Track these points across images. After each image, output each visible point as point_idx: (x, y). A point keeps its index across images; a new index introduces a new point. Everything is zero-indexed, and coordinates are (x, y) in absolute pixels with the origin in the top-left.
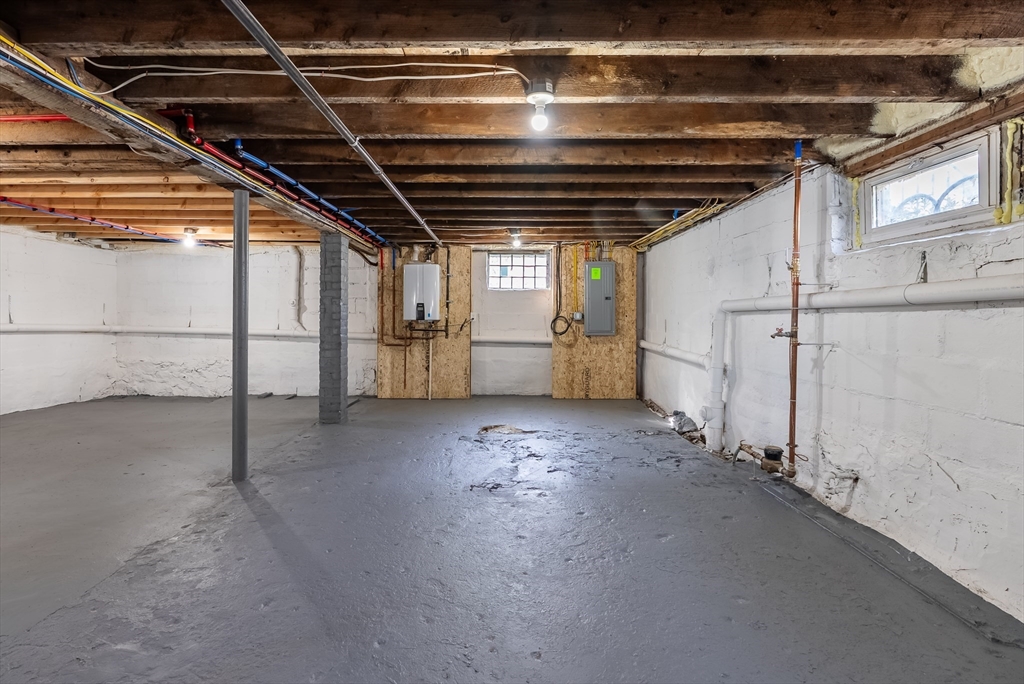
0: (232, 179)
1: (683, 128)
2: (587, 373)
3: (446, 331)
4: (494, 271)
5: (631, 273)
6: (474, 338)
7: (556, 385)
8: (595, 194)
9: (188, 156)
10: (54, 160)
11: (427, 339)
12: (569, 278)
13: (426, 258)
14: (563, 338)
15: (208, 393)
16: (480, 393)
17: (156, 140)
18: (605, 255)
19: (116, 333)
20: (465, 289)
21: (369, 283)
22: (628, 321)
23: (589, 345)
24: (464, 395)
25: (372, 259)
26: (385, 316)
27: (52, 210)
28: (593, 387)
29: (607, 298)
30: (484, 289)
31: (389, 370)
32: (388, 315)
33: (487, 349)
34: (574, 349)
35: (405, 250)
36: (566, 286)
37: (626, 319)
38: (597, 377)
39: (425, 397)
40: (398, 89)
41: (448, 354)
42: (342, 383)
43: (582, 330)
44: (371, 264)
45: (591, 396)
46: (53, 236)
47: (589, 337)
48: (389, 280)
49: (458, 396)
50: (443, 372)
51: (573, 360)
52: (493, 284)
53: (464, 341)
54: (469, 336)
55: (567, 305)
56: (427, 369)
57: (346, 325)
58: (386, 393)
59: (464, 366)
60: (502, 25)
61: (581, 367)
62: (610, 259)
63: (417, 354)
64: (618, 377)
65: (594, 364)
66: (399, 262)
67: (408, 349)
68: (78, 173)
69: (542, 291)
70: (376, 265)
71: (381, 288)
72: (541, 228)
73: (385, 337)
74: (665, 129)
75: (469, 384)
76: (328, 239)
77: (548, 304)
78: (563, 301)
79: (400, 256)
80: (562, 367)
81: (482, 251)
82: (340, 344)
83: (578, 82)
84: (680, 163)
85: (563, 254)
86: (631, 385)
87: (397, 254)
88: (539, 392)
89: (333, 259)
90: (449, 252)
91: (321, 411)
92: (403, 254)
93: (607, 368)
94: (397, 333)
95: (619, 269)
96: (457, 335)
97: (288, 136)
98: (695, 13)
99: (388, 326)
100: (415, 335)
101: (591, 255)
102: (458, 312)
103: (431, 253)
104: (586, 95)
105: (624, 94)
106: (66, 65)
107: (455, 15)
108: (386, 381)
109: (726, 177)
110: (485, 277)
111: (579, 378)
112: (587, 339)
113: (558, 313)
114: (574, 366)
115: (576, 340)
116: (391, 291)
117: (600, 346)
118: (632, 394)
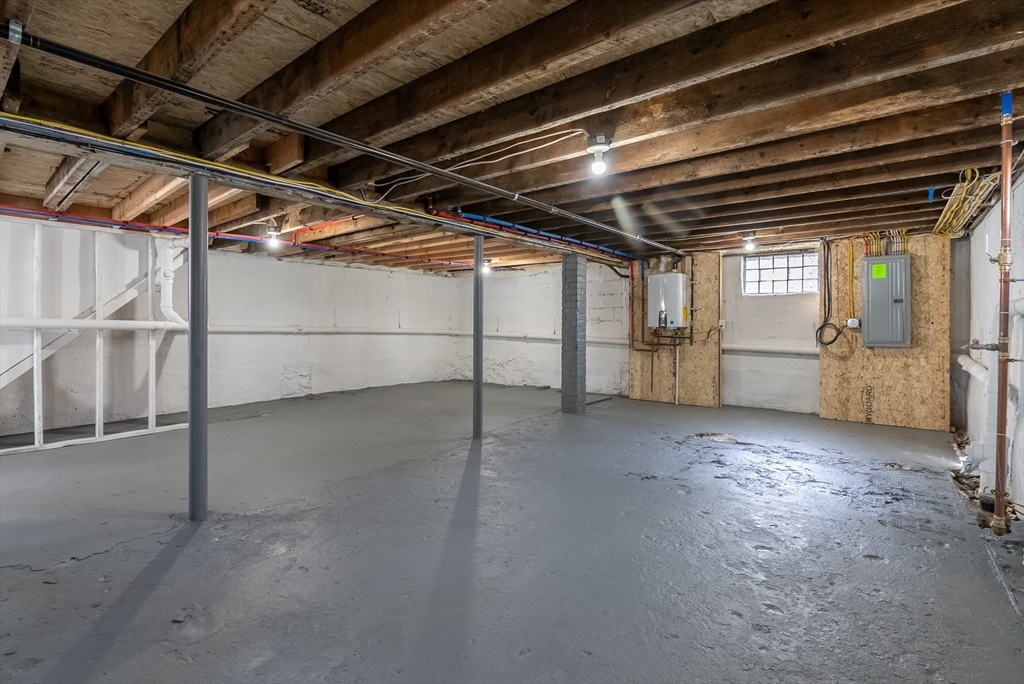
0: (467, 230)
1: (785, 128)
2: (869, 391)
3: (691, 338)
4: (752, 276)
5: (940, 267)
6: (725, 345)
7: (823, 402)
8: (782, 193)
9: (434, 223)
10: (387, 232)
11: (675, 346)
12: (841, 278)
13: (673, 266)
14: (833, 348)
15: (508, 383)
16: (734, 404)
17: (411, 218)
18: (894, 248)
19: (457, 336)
20: (713, 296)
21: (625, 294)
22: (936, 330)
23: (872, 358)
24: (712, 403)
25: (624, 272)
26: (636, 323)
27: (407, 258)
28: (878, 410)
29: (896, 301)
30: (738, 296)
31: (639, 373)
32: (638, 323)
33: (742, 358)
34: (849, 363)
35: (653, 261)
36: (838, 288)
37: (932, 327)
38: (883, 398)
39: (673, 401)
40: (511, 163)
41: (697, 362)
42: (579, 380)
43: (860, 340)
44: (622, 276)
45: (874, 420)
46: (421, 271)
47: (872, 348)
48: (638, 290)
49: (706, 403)
50: (690, 378)
51: (847, 375)
52: (750, 289)
53: (712, 349)
54: (719, 344)
55: (839, 310)
56: (675, 374)
57: (584, 331)
58: (637, 394)
59: (713, 374)
60: (531, 118)
61: (861, 384)
62: (904, 252)
63: (664, 359)
64: (918, 400)
65: (880, 382)
66: (647, 272)
67: (656, 354)
68: (406, 236)
69: (811, 295)
70: (627, 277)
71: (632, 299)
72: (781, 228)
73: (635, 343)
74: (763, 133)
75: (719, 393)
76: (568, 260)
77: (815, 309)
78: (834, 305)
79: (649, 268)
80: (833, 383)
81: (737, 255)
82: (577, 346)
83: (630, 127)
84: (832, 152)
85: (833, 251)
86: (940, 412)
87: (646, 266)
88: (808, 409)
89: (571, 276)
90: (693, 260)
91: (563, 402)
92: (652, 265)
93: (899, 388)
94: (646, 339)
95: (919, 263)
96: (705, 342)
97: (478, 201)
98: (666, 63)
99: (638, 333)
100: (663, 341)
101: (874, 249)
102: (704, 319)
103: (676, 263)
104: (638, 135)
105: (671, 126)
106: (359, 193)
107: (505, 119)
108: (636, 383)
109: (945, 148)
110: (738, 282)
111: (857, 397)
112: (868, 352)
113: (826, 320)
114: (849, 383)
115: (852, 351)
116: (639, 300)
117: (889, 360)
118: (944, 424)
